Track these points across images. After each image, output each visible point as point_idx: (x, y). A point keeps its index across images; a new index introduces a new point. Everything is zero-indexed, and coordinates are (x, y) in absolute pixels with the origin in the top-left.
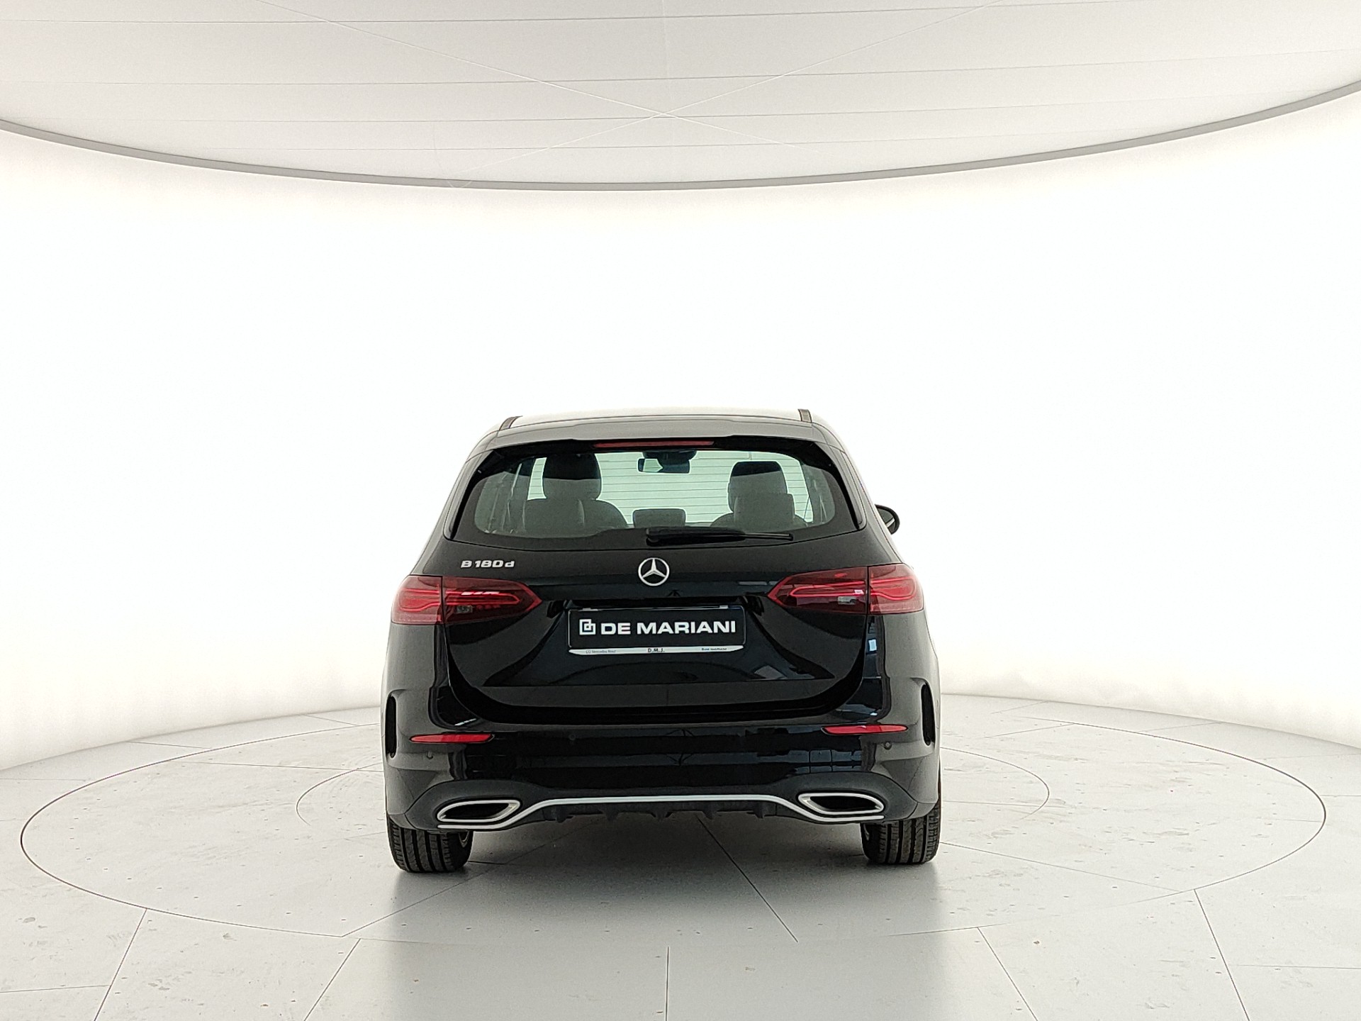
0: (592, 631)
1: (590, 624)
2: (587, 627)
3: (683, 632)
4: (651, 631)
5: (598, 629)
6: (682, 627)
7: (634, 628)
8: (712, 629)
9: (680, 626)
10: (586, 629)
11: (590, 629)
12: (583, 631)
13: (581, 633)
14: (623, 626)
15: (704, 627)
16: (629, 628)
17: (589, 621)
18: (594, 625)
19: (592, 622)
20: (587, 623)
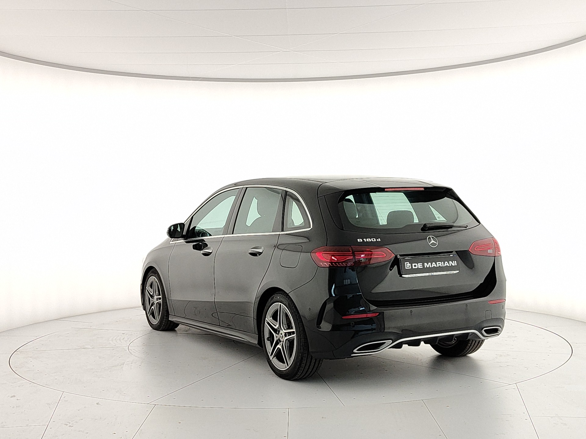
0: (409, 267)
1: (409, 264)
2: (408, 265)
3: (440, 266)
4: (429, 266)
5: (412, 266)
6: (440, 264)
7: (423, 265)
8: (449, 264)
9: (439, 264)
10: (407, 266)
11: (409, 266)
12: (407, 267)
13: (406, 268)
14: (420, 265)
15: (446, 264)
16: (422, 265)
17: (408, 263)
18: (410, 264)
19: (409, 263)
20: (408, 264)
